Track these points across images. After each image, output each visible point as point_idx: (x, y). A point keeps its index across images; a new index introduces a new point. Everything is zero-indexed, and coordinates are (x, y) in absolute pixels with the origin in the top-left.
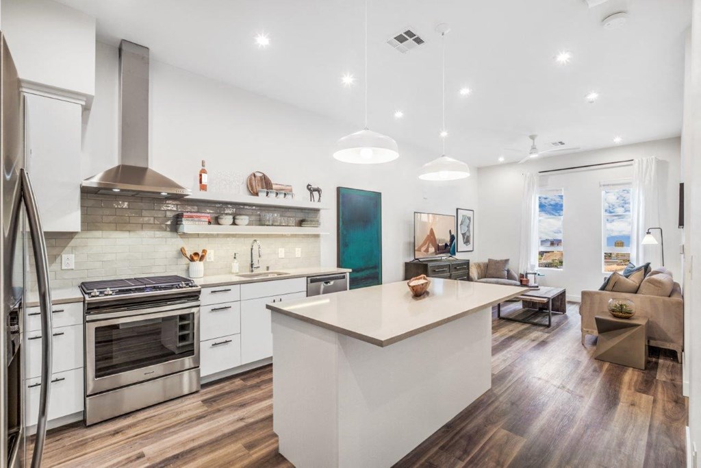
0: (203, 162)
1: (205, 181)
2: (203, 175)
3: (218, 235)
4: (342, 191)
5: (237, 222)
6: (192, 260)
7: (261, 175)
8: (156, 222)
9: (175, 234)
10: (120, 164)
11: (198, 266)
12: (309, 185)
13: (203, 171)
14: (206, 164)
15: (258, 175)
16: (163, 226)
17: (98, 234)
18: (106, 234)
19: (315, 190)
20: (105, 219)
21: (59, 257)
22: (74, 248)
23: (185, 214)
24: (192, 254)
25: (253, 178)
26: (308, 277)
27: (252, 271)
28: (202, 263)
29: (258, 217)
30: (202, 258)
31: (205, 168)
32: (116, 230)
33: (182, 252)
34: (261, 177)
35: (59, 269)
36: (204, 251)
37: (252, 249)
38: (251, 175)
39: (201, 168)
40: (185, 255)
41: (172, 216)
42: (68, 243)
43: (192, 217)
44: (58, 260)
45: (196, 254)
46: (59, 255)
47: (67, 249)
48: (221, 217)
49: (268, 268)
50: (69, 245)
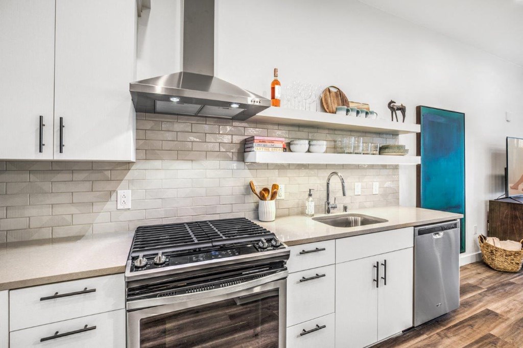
0: (275, 70)
1: (277, 95)
2: (277, 87)
3: (289, 165)
4: (423, 111)
5: (312, 148)
6: (262, 198)
7: (335, 90)
8: (222, 149)
9: (242, 164)
10: (182, 71)
11: (269, 207)
12: (392, 102)
13: (276, 82)
14: (279, 73)
15: (332, 90)
16: (230, 154)
17: (157, 164)
18: (167, 163)
19: (399, 109)
20: (166, 145)
21: (115, 194)
22: (131, 181)
23: (256, 138)
24: (261, 189)
25: (328, 93)
26: (415, 227)
27: (329, 212)
28: (273, 201)
29: (333, 143)
30: (273, 196)
31: (279, 79)
32: (177, 159)
33: (250, 187)
34: (336, 93)
35: (116, 210)
36: (275, 186)
37: (328, 184)
38: (326, 90)
39: (273, 79)
40: (253, 191)
41: (239, 142)
42: (125, 175)
43: (264, 142)
44: (113, 197)
45: (266, 190)
46: (114, 191)
47: (123, 183)
48: (295, 142)
49: (345, 208)
50: (126, 178)
